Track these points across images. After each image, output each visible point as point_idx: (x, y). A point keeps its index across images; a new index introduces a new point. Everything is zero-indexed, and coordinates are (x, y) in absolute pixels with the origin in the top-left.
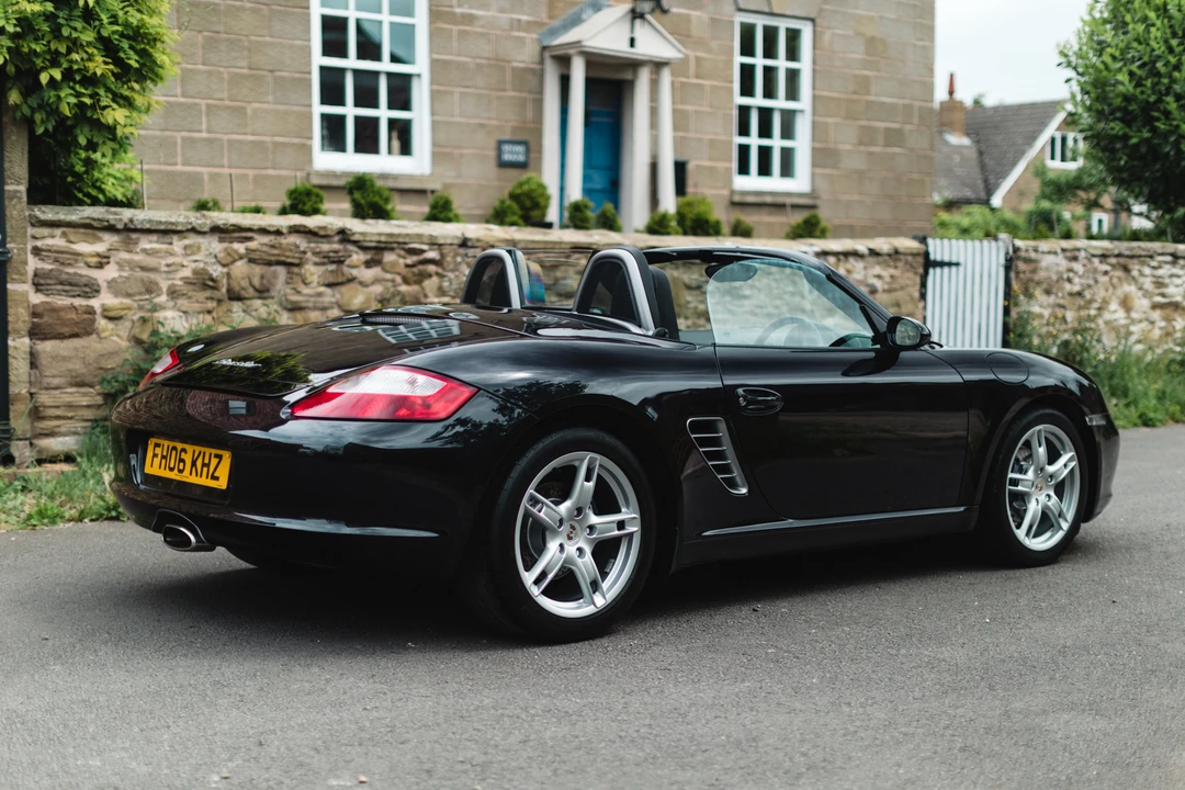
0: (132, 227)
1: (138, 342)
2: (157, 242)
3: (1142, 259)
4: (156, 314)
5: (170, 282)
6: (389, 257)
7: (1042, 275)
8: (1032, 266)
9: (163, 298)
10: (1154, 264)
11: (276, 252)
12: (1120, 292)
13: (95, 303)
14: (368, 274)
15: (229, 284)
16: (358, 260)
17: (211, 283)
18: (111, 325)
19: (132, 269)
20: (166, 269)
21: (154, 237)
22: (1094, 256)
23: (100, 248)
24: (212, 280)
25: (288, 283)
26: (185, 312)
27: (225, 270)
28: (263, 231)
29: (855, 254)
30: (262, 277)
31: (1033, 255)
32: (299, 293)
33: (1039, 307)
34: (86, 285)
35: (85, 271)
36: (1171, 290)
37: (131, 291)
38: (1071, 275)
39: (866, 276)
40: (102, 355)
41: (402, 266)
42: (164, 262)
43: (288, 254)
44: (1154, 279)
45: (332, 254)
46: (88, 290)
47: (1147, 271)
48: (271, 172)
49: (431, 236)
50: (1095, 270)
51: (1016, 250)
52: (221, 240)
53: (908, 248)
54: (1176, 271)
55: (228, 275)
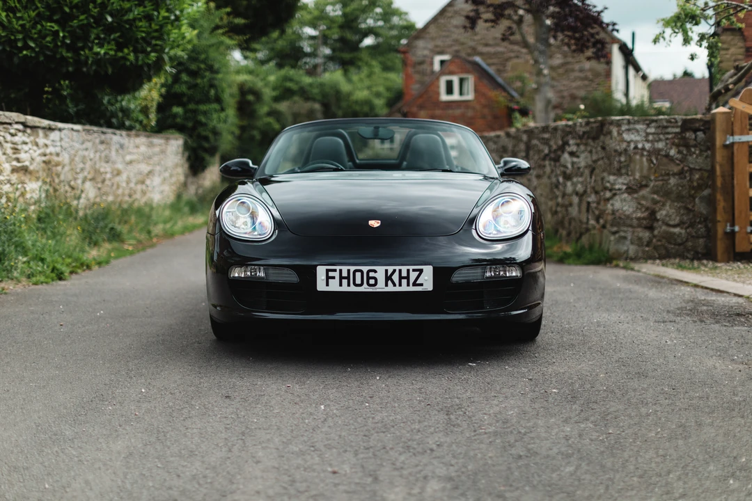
3: (5, 126)
10: (12, 131)
36: (22, 156)
44: (12, 146)
47: (9, 138)
54: (26, 138)
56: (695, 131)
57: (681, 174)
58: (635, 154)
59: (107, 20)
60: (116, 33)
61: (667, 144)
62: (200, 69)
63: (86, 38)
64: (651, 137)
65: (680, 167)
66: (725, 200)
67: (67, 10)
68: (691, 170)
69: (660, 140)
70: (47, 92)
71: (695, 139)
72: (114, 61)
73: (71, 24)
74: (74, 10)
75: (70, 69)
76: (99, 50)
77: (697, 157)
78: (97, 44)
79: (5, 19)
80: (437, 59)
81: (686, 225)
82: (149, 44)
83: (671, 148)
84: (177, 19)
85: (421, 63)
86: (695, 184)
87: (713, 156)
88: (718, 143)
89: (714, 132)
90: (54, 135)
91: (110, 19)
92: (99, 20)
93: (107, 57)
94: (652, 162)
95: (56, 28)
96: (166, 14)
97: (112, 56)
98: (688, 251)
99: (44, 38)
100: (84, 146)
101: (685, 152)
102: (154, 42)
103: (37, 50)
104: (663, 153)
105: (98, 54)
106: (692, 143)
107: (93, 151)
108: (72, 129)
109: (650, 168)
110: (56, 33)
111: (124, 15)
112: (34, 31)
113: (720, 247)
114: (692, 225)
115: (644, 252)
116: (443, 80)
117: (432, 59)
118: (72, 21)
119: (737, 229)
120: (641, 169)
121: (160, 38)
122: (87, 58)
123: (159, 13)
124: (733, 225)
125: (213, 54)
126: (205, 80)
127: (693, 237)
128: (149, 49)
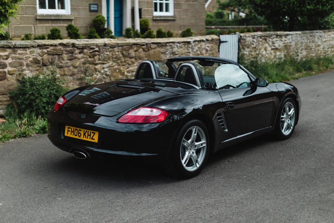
0: (16, 47)
1: (18, 81)
2: (22, 51)
3: (269, 37)
4: (23, 72)
5: (26, 62)
6: (85, 51)
7: (247, 43)
8: (244, 41)
9: (25, 67)
10: (272, 38)
11: (55, 51)
12: (264, 46)
13: (6, 70)
14: (80, 56)
15: (43, 62)
16: (77, 52)
17: (38, 62)
18: (11, 76)
19: (16, 59)
20: (25, 58)
21: (22, 49)
22: (258, 37)
23: (6, 53)
24: (38, 61)
25: (59, 60)
26: (31, 71)
27: (42, 58)
28: (52, 45)
29: (203, 41)
30: (52, 59)
31: (245, 38)
32: (62, 63)
33: (246, 52)
34: (3, 65)
35: (2, 61)
36: (276, 45)
37: (16, 66)
38: (253, 42)
39: (205, 47)
40: (9, 85)
41: (89, 53)
42: (25, 57)
43: (58, 52)
44: (272, 42)
45: (70, 51)
46: (4, 66)
47: (271, 40)
48: (25, 15)
49: (96, 44)
50: (259, 41)
51: (241, 36)
52: (40, 49)
53: (215, 38)
54: (277, 39)
55: (42, 59)
90: (289, 37)
100: (303, 38)
107: (306, 40)
108: (297, 34)
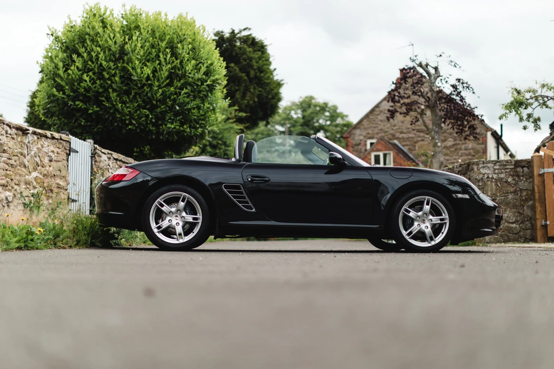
7: (102, 164)
8: (99, 159)
22: (114, 159)
29: (45, 136)
31: (100, 153)
38: (109, 167)
39: (49, 151)
50: (115, 167)
51: (95, 149)
53: (64, 137)
56: (523, 167)
57: (515, 192)
58: (488, 181)
59: (176, 108)
60: (180, 116)
61: (506, 175)
62: (218, 143)
63: (163, 119)
64: (496, 171)
65: (514, 188)
66: (541, 206)
67: (154, 102)
68: (521, 190)
69: (502, 173)
70: (136, 152)
71: (523, 172)
72: (178, 133)
73: (156, 110)
74: (158, 103)
75: (154, 137)
76: (170, 126)
77: (524, 182)
78: (169, 122)
79: (120, 108)
80: (369, 142)
81: (520, 222)
82: (198, 123)
83: (509, 177)
84: (214, 109)
85: (359, 144)
86: (524, 198)
87: (533, 181)
88: (536, 173)
89: (533, 167)
91: (178, 108)
92: (172, 108)
93: (174, 130)
94: (498, 185)
95: (148, 113)
96: (209, 106)
97: (177, 129)
98: (521, 237)
99: (141, 118)
101: (517, 180)
102: (200, 122)
103: (137, 125)
104: (504, 180)
105: (169, 128)
106: (521, 174)
109: (497, 189)
110: (148, 115)
111: (185, 106)
112: (135, 114)
113: (539, 234)
114: (522, 222)
115: (494, 239)
116: (373, 155)
117: (366, 141)
118: (157, 109)
119: (548, 223)
120: (492, 191)
121: (204, 120)
122: (164, 130)
123: (204, 105)
124: (546, 221)
125: (226, 135)
126: (222, 151)
127: (523, 229)
128: (198, 126)
